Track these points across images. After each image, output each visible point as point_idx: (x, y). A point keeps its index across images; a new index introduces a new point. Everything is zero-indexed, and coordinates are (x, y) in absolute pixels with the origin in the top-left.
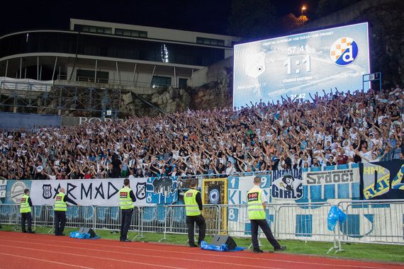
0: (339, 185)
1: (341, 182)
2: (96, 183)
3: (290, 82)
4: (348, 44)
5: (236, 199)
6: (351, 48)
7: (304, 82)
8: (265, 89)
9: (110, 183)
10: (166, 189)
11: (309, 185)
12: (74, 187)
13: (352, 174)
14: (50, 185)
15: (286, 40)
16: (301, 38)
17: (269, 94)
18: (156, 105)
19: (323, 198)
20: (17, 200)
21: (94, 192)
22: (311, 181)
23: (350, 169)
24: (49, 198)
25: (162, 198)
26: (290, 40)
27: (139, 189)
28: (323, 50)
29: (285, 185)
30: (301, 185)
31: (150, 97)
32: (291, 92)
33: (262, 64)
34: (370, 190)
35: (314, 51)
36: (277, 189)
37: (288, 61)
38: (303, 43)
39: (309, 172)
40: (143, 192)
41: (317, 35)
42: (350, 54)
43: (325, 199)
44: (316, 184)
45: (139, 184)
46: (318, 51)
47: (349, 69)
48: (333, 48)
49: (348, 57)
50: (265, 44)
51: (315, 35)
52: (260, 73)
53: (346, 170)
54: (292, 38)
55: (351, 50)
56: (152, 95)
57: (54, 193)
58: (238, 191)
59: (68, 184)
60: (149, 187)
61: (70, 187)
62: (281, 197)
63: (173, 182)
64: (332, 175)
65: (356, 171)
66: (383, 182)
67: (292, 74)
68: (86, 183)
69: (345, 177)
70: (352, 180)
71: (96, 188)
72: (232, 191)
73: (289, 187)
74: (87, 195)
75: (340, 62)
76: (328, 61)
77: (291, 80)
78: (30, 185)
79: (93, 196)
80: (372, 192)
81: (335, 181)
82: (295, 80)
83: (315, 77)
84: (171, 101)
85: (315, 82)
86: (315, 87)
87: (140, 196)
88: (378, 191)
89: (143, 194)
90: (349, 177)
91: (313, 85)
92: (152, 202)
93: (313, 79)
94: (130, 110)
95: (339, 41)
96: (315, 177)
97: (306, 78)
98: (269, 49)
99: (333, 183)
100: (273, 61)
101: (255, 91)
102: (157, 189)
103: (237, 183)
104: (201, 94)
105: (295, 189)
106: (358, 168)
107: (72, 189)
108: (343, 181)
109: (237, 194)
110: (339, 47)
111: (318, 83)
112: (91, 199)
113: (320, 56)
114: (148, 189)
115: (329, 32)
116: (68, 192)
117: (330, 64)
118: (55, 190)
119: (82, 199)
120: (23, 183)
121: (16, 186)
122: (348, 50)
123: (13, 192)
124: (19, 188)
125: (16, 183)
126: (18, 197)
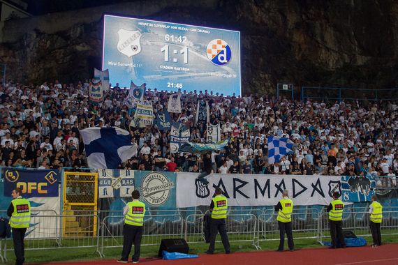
2: (275, 179)
3: (168, 70)
4: (223, 47)
6: (225, 50)
7: (181, 72)
8: (140, 71)
9: (294, 180)
12: (244, 183)
15: (163, 26)
16: (180, 28)
17: (145, 77)
20: (154, 200)
21: (273, 190)
24: (205, 196)
25: (362, 196)
26: (168, 27)
27: (332, 188)
28: (200, 46)
32: (167, 80)
33: (137, 43)
35: (192, 45)
37: (166, 48)
38: (182, 33)
41: (195, 30)
42: (225, 56)
45: (331, 182)
46: (195, 45)
47: (223, 70)
48: (209, 46)
49: (222, 58)
50: (141, 24)
51: (194, 29)
52: (134, 53)
54: (171, 25)
55: (225, 52)
57: (213, 191)
59: (235, 180)
60: (345, 186)
61: (238, 184)
63: (371, 181)
67: (170, 62)
68: (262, 179)
71: (276, 185)
74: (263, 193)
75: (215, 60)
76: (205, 58)
77: (168, 68)
78: (175, 179)
79: (272, 194)
82: (172, 68)
83: (193, 69)
85: (191, 74)
86: (192, 79)
91: (190, 77)
92: (349, 201)
93: (190, 72)
95: (215, 42)
97: (184, 69)
98: (145, 30)
100: (149, 43)
101: (128, 71)
102: (354, 188)
107: (241, 186)
110: (215, 47)
111: (194, 76)
112: (269, 197)
113: (197, 51)
114: (343, 188)
115: (206, 30)
116: (236, 189)
117: (207, 61)
118: (214, 186)
119: (256, 197)
120: (162, 176)
121: (151, 179)
122: (222, 52)
123: (146, 189)
124: (156, 183)
125: (151, 175)
126: (156, 196)
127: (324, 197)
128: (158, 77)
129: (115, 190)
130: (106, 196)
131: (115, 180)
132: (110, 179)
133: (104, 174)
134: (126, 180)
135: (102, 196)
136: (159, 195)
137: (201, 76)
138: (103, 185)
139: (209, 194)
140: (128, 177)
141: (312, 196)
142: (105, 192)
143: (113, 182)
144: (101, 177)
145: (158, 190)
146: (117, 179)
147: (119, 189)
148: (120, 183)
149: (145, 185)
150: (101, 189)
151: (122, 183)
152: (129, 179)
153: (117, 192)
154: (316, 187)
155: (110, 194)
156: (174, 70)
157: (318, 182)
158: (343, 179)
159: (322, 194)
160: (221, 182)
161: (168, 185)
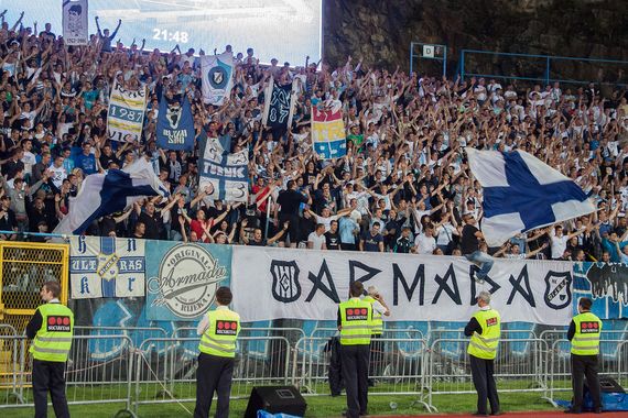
2: (435, 265)
9: (474, 268)
10: (621, 289)
12: (373, 272)
14: (293, 264)
20: (185, 304)
24: (292, 299)
25: (614, 307)
40: (563, 291)
45: (551, 273)
57: (307, 286)
59: (353, 264)
60: (581, 284)
61: (359, 273)
68: (408, 263)
71: (437, 278)
74: (409, 293)
78: (228, 260)
79: (429, 297)
87: (556, 301)
89: (562, 297)
91: (205, 17)
102: (599, 289)
107: (364, 279)
112: (421, 303)
114: (576, 287)
118: (311, 277)
119: (396, 303)
120: (202, 254)
121: (179, 259)
123: (168, 281)
124: (188, 268)
125: (178, 251)
126: (187, 296)
127: (533, 304)
129: (104, 281)
130: (86, 296)
131: (104, 259)
132: (94, 258)
133: (83, 248)
134: (127, 259)
135: (77, 294)
136: (196, 293)
138: (80, 272)
139: (299, 293)
140: (132, 254)
141: (509, 303)
142: (84, 287)
143: (102, 264)
144: (76, 253)
145: (193, 283)
146: (108, 257)
147: (113, 280)
148: (114, 268)
149: (166, 272)
150: (76, 279)
151: (119, 265)
152: (135, 258)
153: (109, 286)
154: (519, 285)
155: (95, 291)
157: (524, 272)
158: (576, 268)
159: (530, 299)
160: (324, 268)
161: (215, 272)
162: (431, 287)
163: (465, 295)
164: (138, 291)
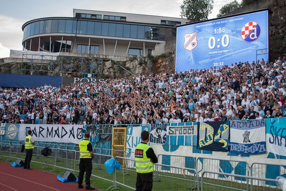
0: (186, 136)
1: (187, 135)
2: (55, 127)
3: (213, 54)
5: (130, 142)
7: (223, 53)
9: (63, 128)
10: (93, 133)
11: (170, 135)
12: (43, 129)
13: (193, 129)
14: (30, 127)
15: (211, 24)
16: (222, 22)
17: (200, 62)
18: (128, 69)
19: (177, 145)
20: (11, 136)
22: (171, 132)
23: (193, 125)
25: (91, 139)
26: (215, 23)
27: (79, 132)
28: (236, 31)
29: (157, 134)
30: (165, 135)
31: (124, 63)
33: (194, 41)
34: (202, 141)
35: (230, 31)
36: (153, 137)
39: (170, 126)
40: (81, 134)
41: (233, 20)
42: (255, 34)
43: (178, 146)
44: (174, 135)
45: (78, 129)
46: (233, 31)
47: (253, 45)
49: (253, 36)
50: (197, 27)
51: (231, 20)
52: (193, 47)
53: (190, 126)
55: (255, 31)
56: (126, 62)
58: (132, 136)
59: (40, 127)
61: (41, 129)
62: (155, 142)
63: (97, 128)
64: (183, 129)
65: (196, 127)
66: (209, 136)
67: (215, 48)
68: (50, 127)
69: (190, 131)
70: (193, 133)
71: (55, 131)
72: (128, 136)
73: (159, 136)
74: (50, 134)
75: (248, 39)
76: (240, 39)
77: (214, 53)
78: (18, 127)
80: (203, 143)
81: (184, 134)
83: (231, 50)
84: (138, 66)
85: (230, 54)
86: (230, 57)
88: (207, 142)
89: (80, 136)
90: (192, 131)
93: (229, 52)
94: (110, 72)
96: (173, 130)
97: (224, 51)
98: (200, 30)
99: (183, 135)
100: (202, 38)
101: (189, 60)
103: (131, 131)
104: (160, 61)
105: (162, 137)
106: (197, 125)
107: (42, 131)
108: (188, 133)
109: (131, 138)
110: (247, 28)
111: (232, 55)
112: (52, 137)
113: (234, 35)
114: (83, 133)
115: (241, 18)
116: (40, 132)
117: (241, 41)
119: (47, 137)
120: (15, 126)
122: (253, 31)
124: (12, 129)
125: (11, 125)
126: (12, 135)
127: (74, 138)
128: (207, 61)
136: (13, 134)
137: (236, 54)
140: (3, 126)
141: (69, 137)
149: (9, 130)
151: (1, 129)
156: (218, 53)
159: (74, 136)
160: (35, 129)
161: (16, 130)
162: (54, 133)
163: (60, 136)
164: (3, 134)
